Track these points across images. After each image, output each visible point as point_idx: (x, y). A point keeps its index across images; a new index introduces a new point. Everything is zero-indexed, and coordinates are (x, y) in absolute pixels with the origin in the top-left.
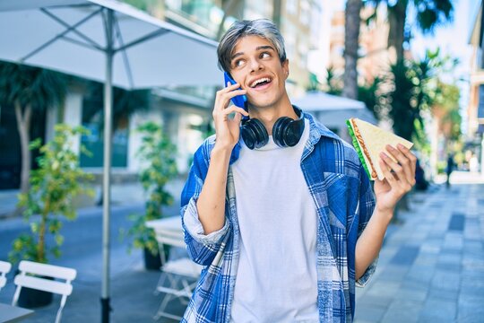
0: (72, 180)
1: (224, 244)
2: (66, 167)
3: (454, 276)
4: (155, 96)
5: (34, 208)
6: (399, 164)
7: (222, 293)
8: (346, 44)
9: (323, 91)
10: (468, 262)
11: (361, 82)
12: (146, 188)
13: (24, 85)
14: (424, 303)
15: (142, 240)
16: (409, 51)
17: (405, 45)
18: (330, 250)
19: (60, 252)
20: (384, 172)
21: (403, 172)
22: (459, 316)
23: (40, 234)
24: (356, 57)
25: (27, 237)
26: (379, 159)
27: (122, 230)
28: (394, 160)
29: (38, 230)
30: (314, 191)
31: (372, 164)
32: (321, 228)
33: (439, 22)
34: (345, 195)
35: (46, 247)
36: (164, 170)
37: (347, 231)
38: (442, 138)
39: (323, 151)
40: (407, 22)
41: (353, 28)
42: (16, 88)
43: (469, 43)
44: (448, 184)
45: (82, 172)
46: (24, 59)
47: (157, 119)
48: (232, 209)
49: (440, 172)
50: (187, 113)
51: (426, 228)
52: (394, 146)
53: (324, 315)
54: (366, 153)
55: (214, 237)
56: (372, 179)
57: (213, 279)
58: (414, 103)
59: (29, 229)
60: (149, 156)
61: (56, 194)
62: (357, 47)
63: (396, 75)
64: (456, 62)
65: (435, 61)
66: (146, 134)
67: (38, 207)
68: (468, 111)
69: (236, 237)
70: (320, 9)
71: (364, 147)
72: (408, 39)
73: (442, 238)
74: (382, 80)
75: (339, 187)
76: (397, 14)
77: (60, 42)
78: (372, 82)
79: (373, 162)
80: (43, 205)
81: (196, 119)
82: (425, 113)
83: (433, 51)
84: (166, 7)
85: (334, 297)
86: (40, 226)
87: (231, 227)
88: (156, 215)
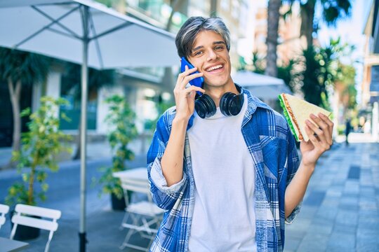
0: (55, 140)
1: (182, 193)
2: (50, 130)
3: (352, 215)
4: (118, 74)
5: (25, 162)
6: (320, 128)
7: (182, 231)
8: (268, 33)
9: (250, 70)
10: (364, 204)
11: (280, 63)
12: (113, 147)
13: (16, 65)
14: (330, 236)
15: (109, 187)
16: (317, 39)
17: (314, 34)
18: (265, 196)
19: (45, 196)
20: (308, 135)
21: (324, 135)
22: (358, 246)
23: (30, 183)
24: (276, 44)
25: (19, 185)
26: (305, 125)
27: (94, 179)
28: (316, 125)
29: (28, 180)
30: (252, 151)
31: (299, 129)
32: (258, 179)
33: (341, 16)
34: (276, 153)
35: (34, 193)
36: (127, 133)
37: (279, 181)
38: (342, 107)
39: (259, 118)
40: (315, 17)
41: (274, 21)
42: (9, 68)
43: (364, 33)
44: (347, 143)
45: (63, 133)
46: (17, 45)
47: (119, 92)
48: (189, 166)
49: (340, 133)
50: (143, 88)
51: (331, 177)
52: (316, 114)
53: (260, 246)
54: (294, 120)
55: (175, 188)
56: (299, 140)
57: (174, 220)
58: (321, 79)
59: (20, 178)
60: (115, 122)
61: (42, 152)
62: (277, 36)
63: (306, 58)
64: (353, 47)
65: (337, 47)
66: (112, 104)
67: (28, 161)
68: (362, 86)
69: (192, 187)
70: (247, 6)
71: (292, 116)
72: (316, 30)
73: (343, 185)
74: (295, 62)
75: (271, 146)
76: (308, 10)
77: (46, 32)
78: (288, 64)
79: (299, 127)
80: (32, 159)
81: (150, 92)
82: (330, 87)
83: (335, 40)
84: (127, 4)
85: (268, 232)
86: (29, 176)
87: (188, 180)
88: (121, 167)
